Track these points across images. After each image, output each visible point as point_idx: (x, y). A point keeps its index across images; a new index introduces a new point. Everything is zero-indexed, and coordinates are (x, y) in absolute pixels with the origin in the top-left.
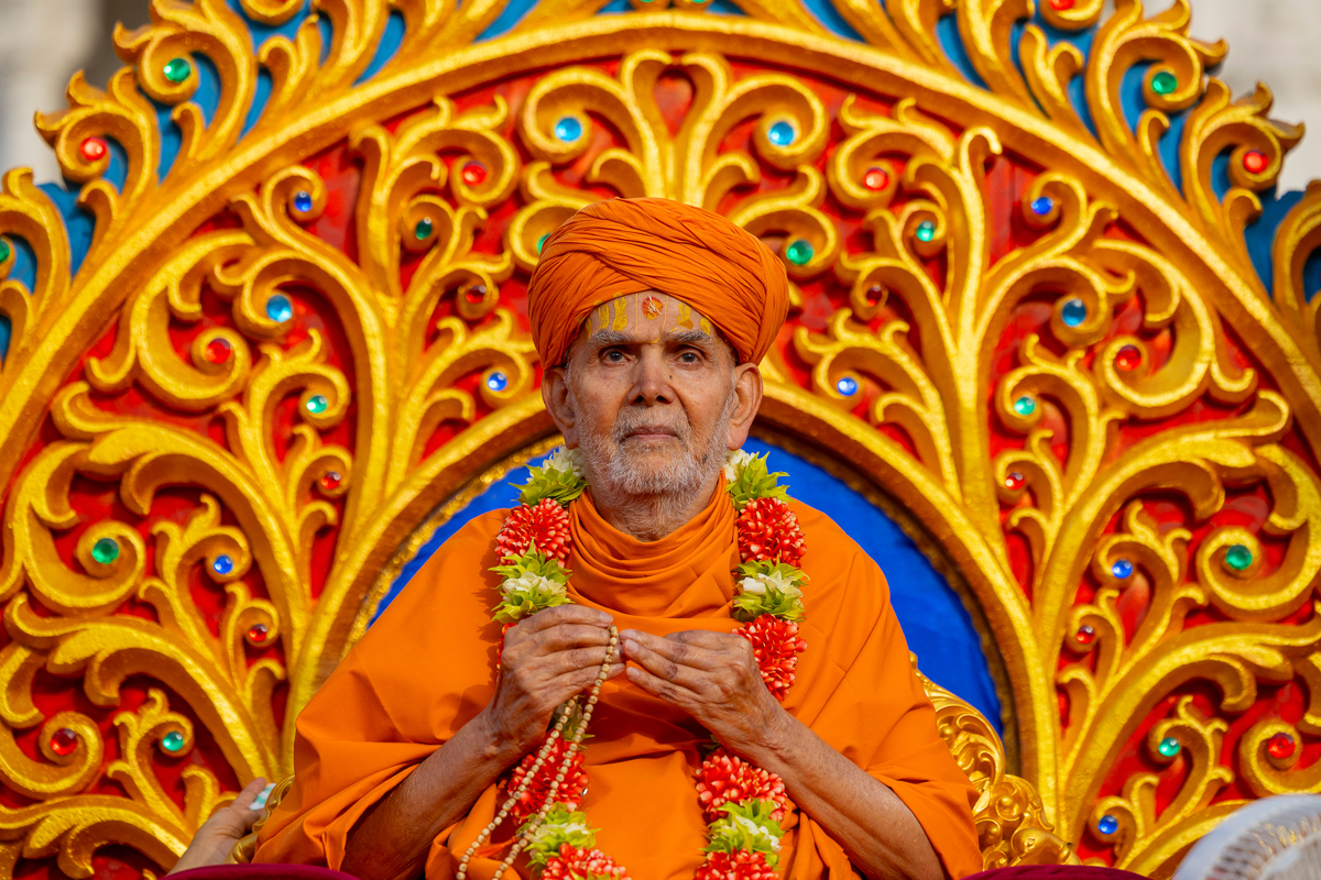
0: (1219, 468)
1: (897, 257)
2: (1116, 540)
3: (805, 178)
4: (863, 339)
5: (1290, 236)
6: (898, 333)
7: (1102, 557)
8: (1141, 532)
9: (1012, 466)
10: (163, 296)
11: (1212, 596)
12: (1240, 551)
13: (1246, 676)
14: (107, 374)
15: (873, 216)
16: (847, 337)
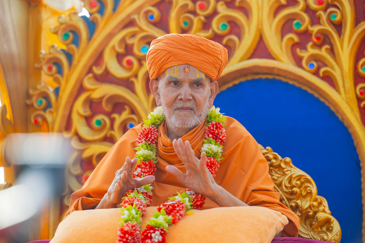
1: (325, 26)
3: (299, 3)
4: (316, 51)
6: (327, 49)
9: (361, 89)
10: (113, 47)
14: (98, 71)
15: (318, 13)
16: (311, 51)
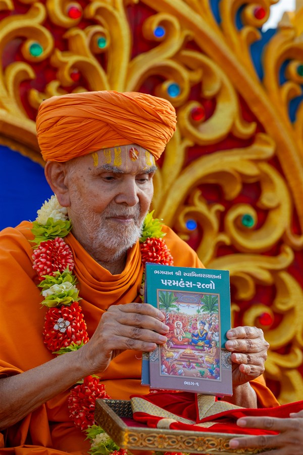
0: (242, 175)
1: (86, 55)
2: (188, 209)
3: (38, 9)
5: (274, 52)
7: (181, 218)
8: (200, 206)
11: (232, 239)
12: (248, 218)
13: (251, 283)
15: (74, 33)
